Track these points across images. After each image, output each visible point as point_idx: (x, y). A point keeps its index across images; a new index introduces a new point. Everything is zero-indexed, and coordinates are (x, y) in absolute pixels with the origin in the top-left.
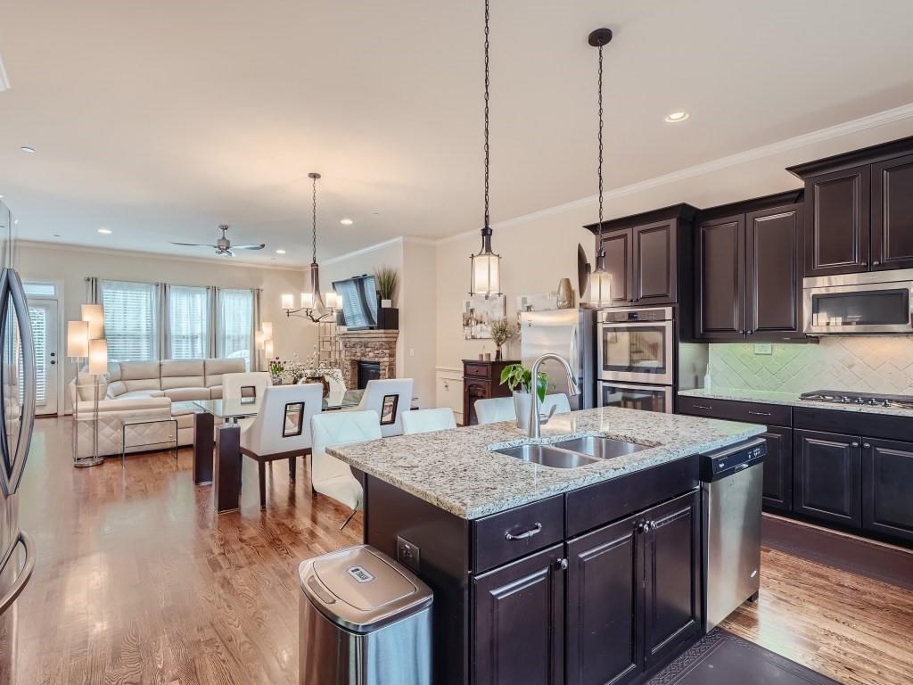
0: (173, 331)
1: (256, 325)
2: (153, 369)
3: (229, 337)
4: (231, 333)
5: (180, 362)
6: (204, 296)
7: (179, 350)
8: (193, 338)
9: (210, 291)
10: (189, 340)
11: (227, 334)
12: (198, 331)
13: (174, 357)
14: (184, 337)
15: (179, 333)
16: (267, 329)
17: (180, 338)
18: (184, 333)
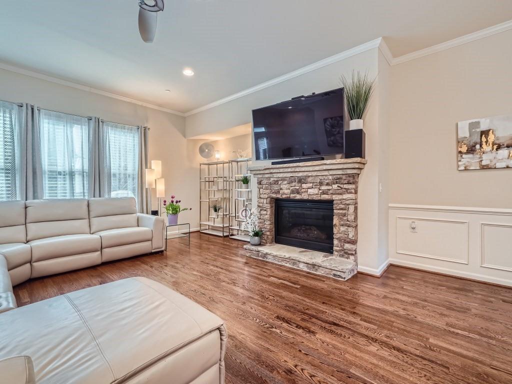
0: (45, 164)
1: (144, 162)
2: (16, 213)
3: (115, 175)
4: (117, 172)
5: (54, 202)
6: (85, 129)
7: (53, 189)
8: (72, 174)
9: (92, 123)
10: (67, 177)
11: (112, 171)
12: (77, 166)
13: (46, 196)
14: (60, 173)
15: (53, 168)
16: (156, 166)
17: (54, 175)
18: (60, 169)
